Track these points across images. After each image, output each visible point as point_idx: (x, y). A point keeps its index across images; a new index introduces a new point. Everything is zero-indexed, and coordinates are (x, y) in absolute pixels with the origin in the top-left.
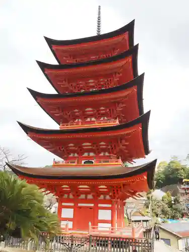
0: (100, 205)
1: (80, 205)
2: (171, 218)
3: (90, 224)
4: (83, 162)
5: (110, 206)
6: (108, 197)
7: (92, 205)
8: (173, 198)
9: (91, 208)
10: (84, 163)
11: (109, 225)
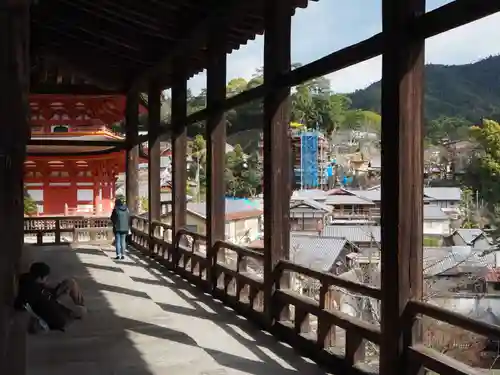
0: (79, 184)
1: (51, 184)
2: (236, 196)
3: (66, 206)
4: (53, 128)
5: (91, 184)
6: (89, 174)
7: (68, 184)
8: (245, 157)
9: (66, 188)
10: (55, 129)
11: (91, 206)
